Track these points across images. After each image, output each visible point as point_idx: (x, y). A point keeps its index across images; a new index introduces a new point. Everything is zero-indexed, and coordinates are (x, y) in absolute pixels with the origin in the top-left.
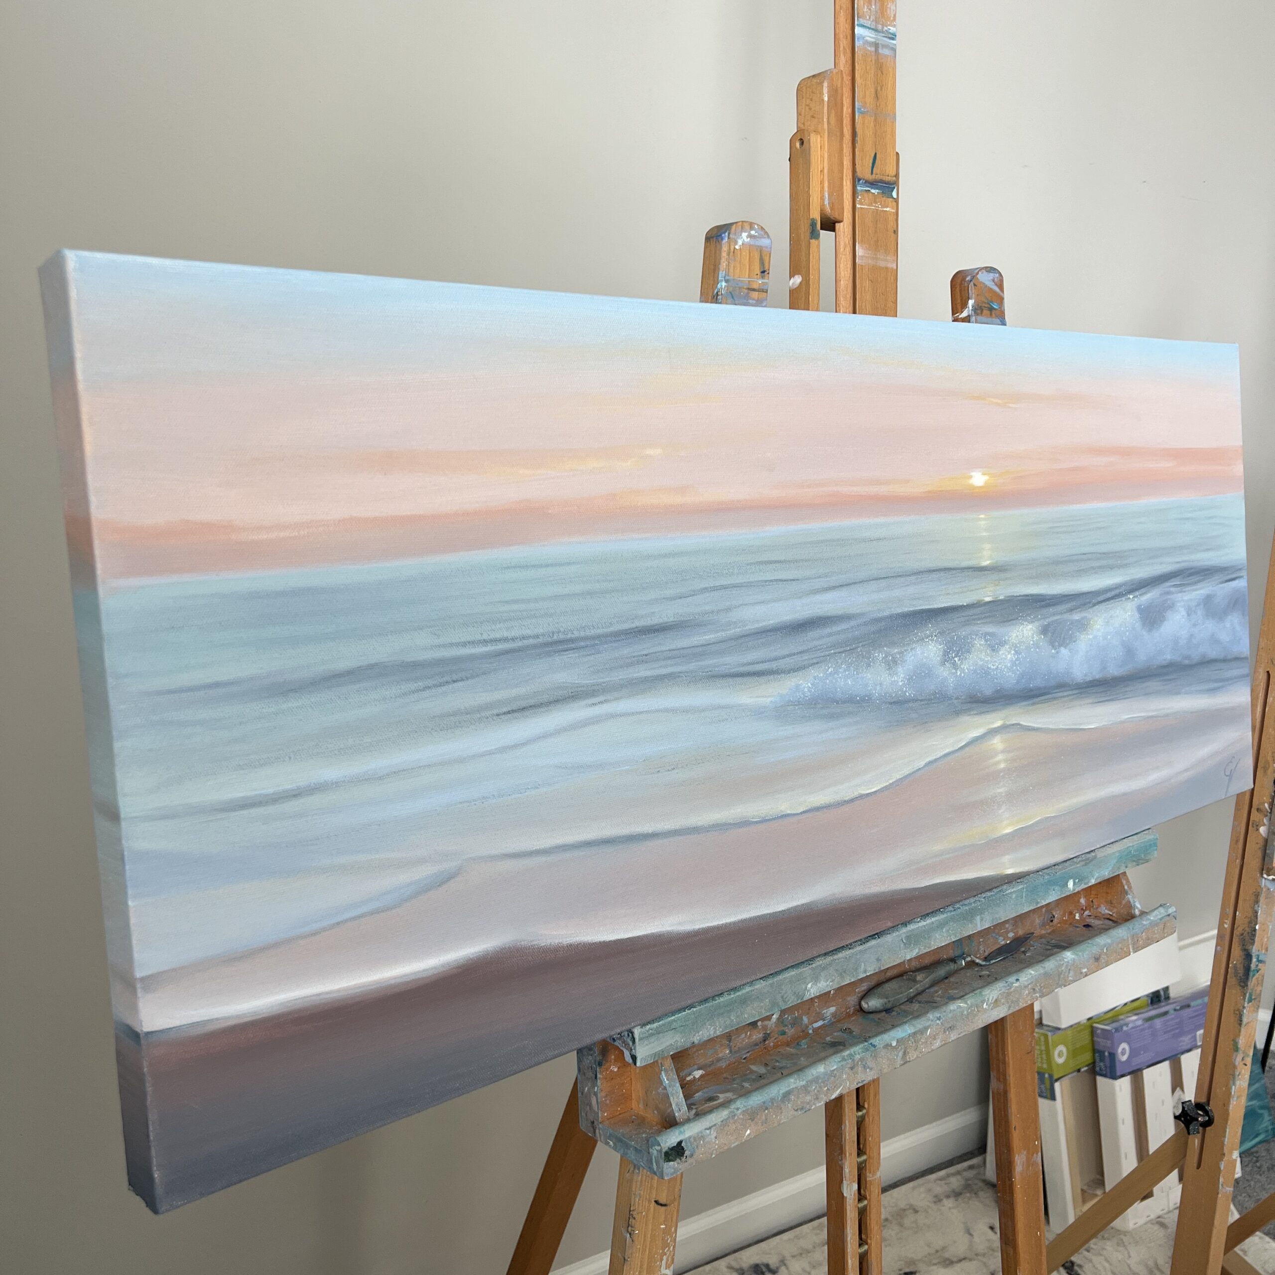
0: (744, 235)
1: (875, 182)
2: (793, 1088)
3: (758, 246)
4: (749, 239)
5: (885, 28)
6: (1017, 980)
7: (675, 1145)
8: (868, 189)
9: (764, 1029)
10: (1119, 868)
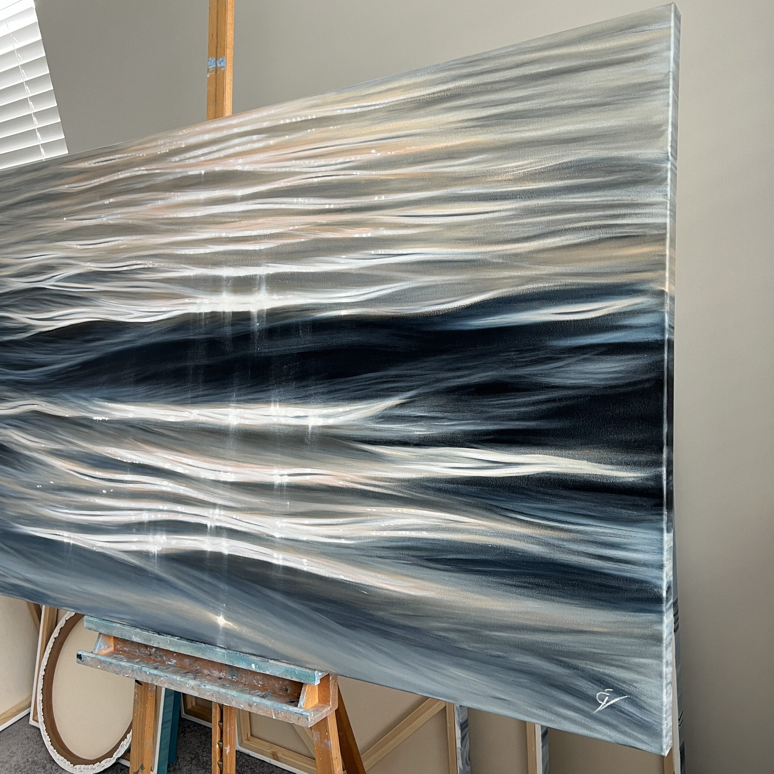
9: (150, 651)
10: (286, 675)
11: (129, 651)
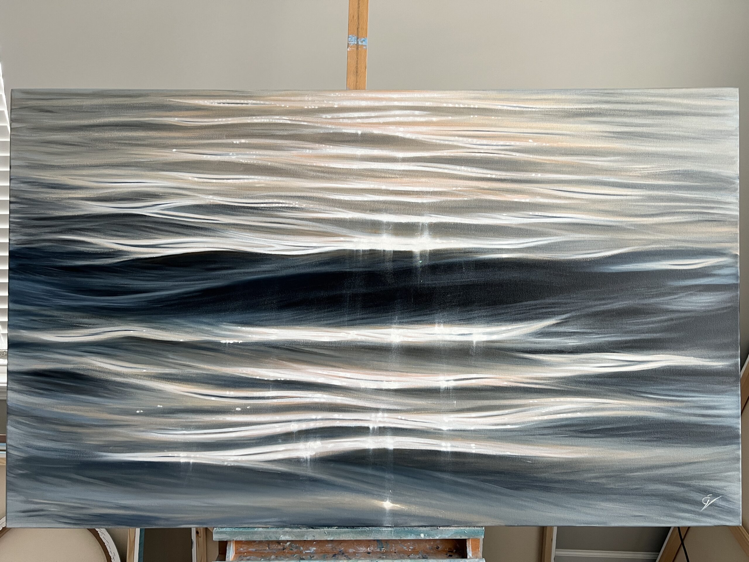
9: (283, 546)
10: (455, 536)
11: (256, 550)
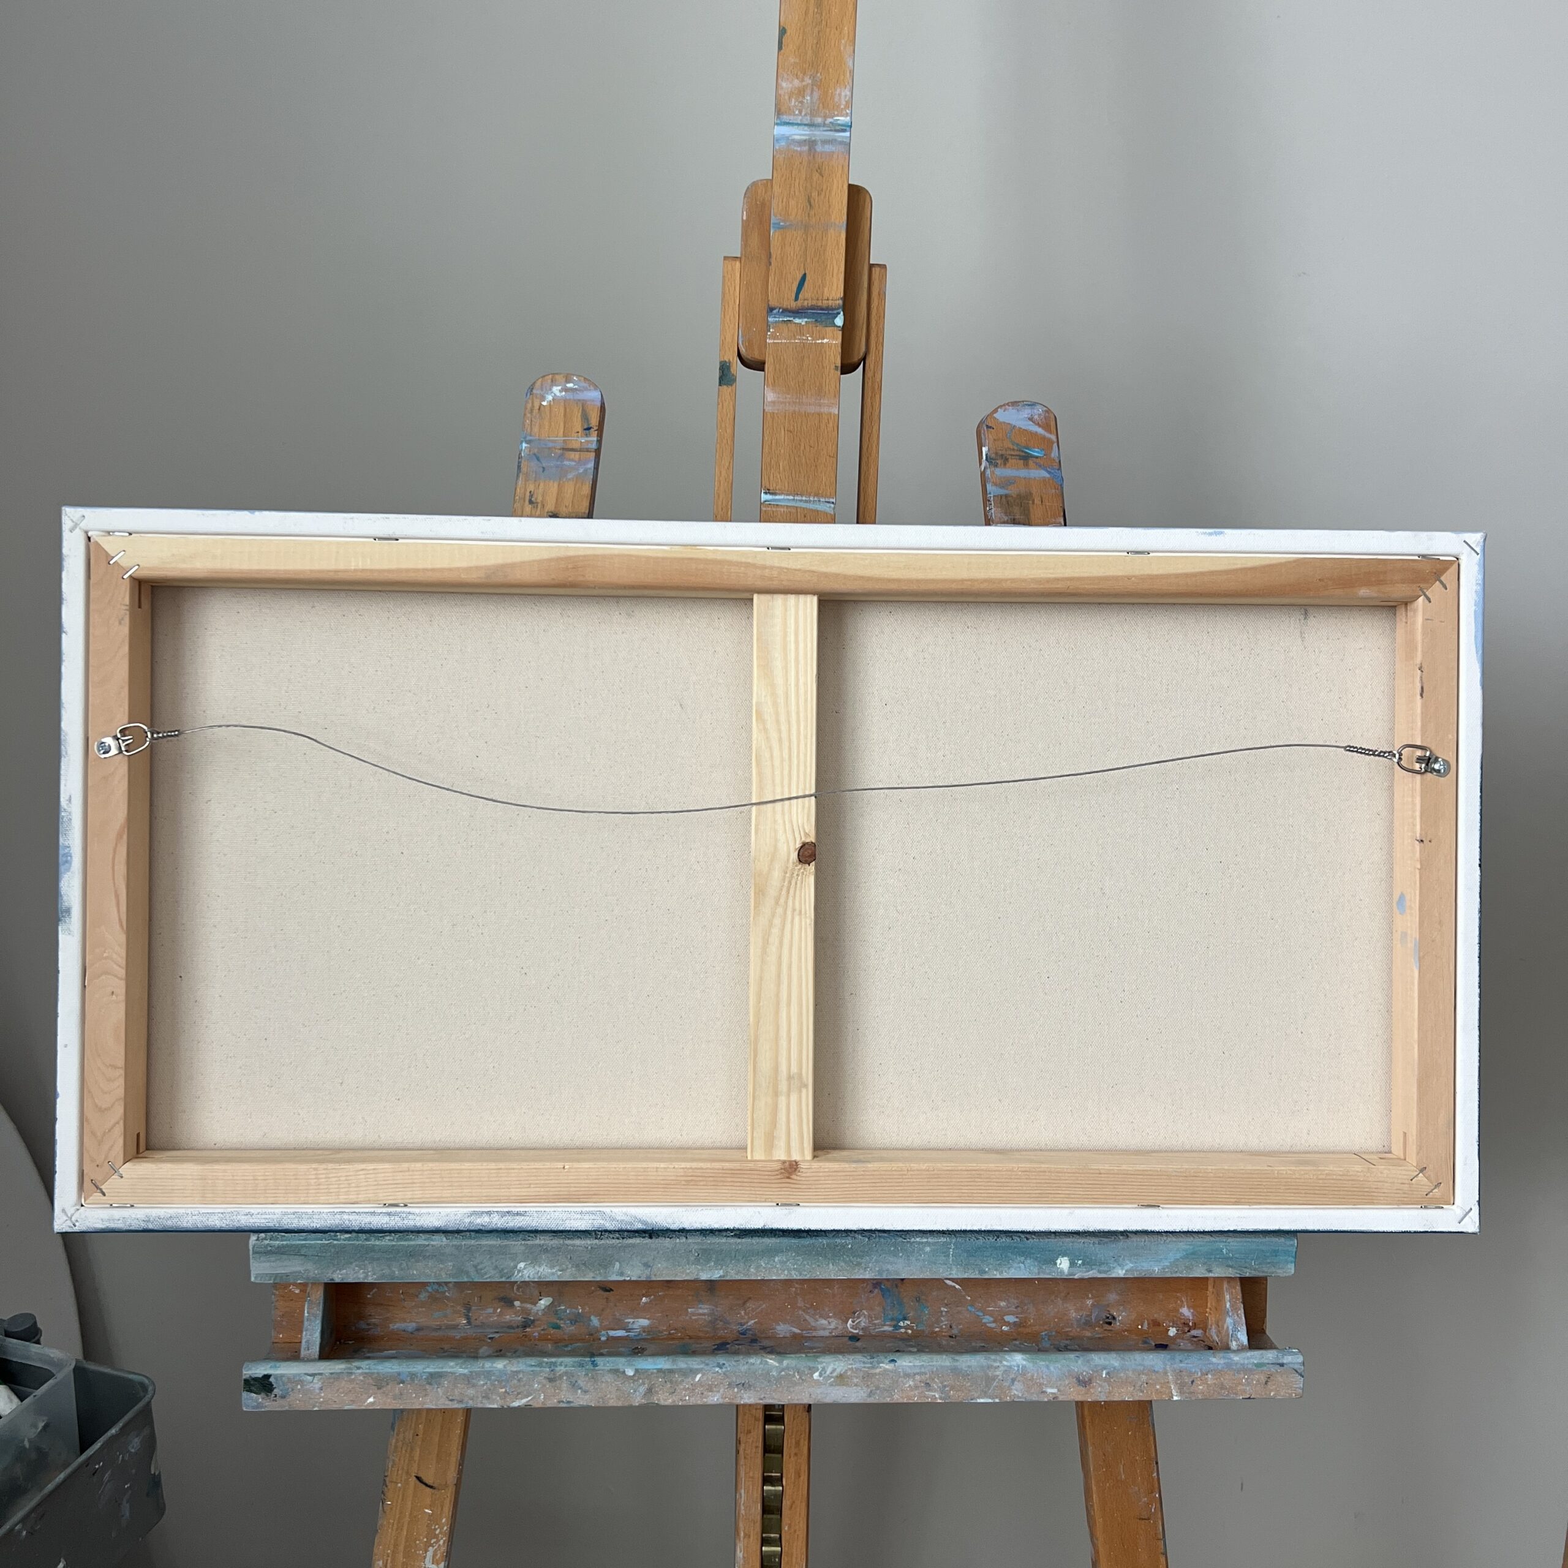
0: (556, 389)
1: (802, 309)
2: (447, 1372)
3: (579, 400)
4: (564, 393)
5: (829, 120)
6: (893, 1361)
7: (260, 1376)
8: (788, 319)
10: (1188, 1267)
